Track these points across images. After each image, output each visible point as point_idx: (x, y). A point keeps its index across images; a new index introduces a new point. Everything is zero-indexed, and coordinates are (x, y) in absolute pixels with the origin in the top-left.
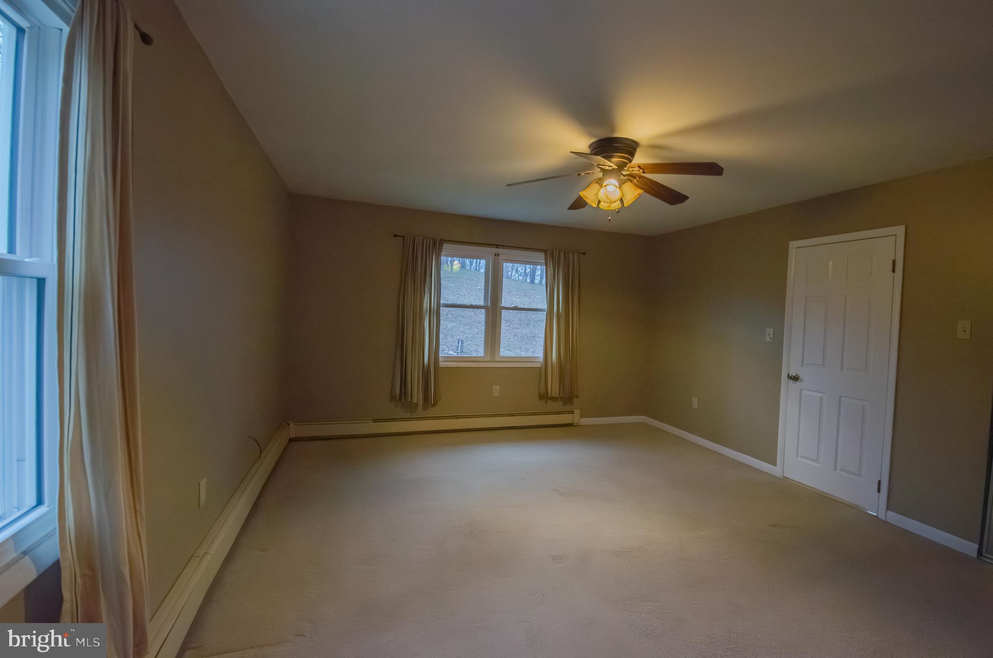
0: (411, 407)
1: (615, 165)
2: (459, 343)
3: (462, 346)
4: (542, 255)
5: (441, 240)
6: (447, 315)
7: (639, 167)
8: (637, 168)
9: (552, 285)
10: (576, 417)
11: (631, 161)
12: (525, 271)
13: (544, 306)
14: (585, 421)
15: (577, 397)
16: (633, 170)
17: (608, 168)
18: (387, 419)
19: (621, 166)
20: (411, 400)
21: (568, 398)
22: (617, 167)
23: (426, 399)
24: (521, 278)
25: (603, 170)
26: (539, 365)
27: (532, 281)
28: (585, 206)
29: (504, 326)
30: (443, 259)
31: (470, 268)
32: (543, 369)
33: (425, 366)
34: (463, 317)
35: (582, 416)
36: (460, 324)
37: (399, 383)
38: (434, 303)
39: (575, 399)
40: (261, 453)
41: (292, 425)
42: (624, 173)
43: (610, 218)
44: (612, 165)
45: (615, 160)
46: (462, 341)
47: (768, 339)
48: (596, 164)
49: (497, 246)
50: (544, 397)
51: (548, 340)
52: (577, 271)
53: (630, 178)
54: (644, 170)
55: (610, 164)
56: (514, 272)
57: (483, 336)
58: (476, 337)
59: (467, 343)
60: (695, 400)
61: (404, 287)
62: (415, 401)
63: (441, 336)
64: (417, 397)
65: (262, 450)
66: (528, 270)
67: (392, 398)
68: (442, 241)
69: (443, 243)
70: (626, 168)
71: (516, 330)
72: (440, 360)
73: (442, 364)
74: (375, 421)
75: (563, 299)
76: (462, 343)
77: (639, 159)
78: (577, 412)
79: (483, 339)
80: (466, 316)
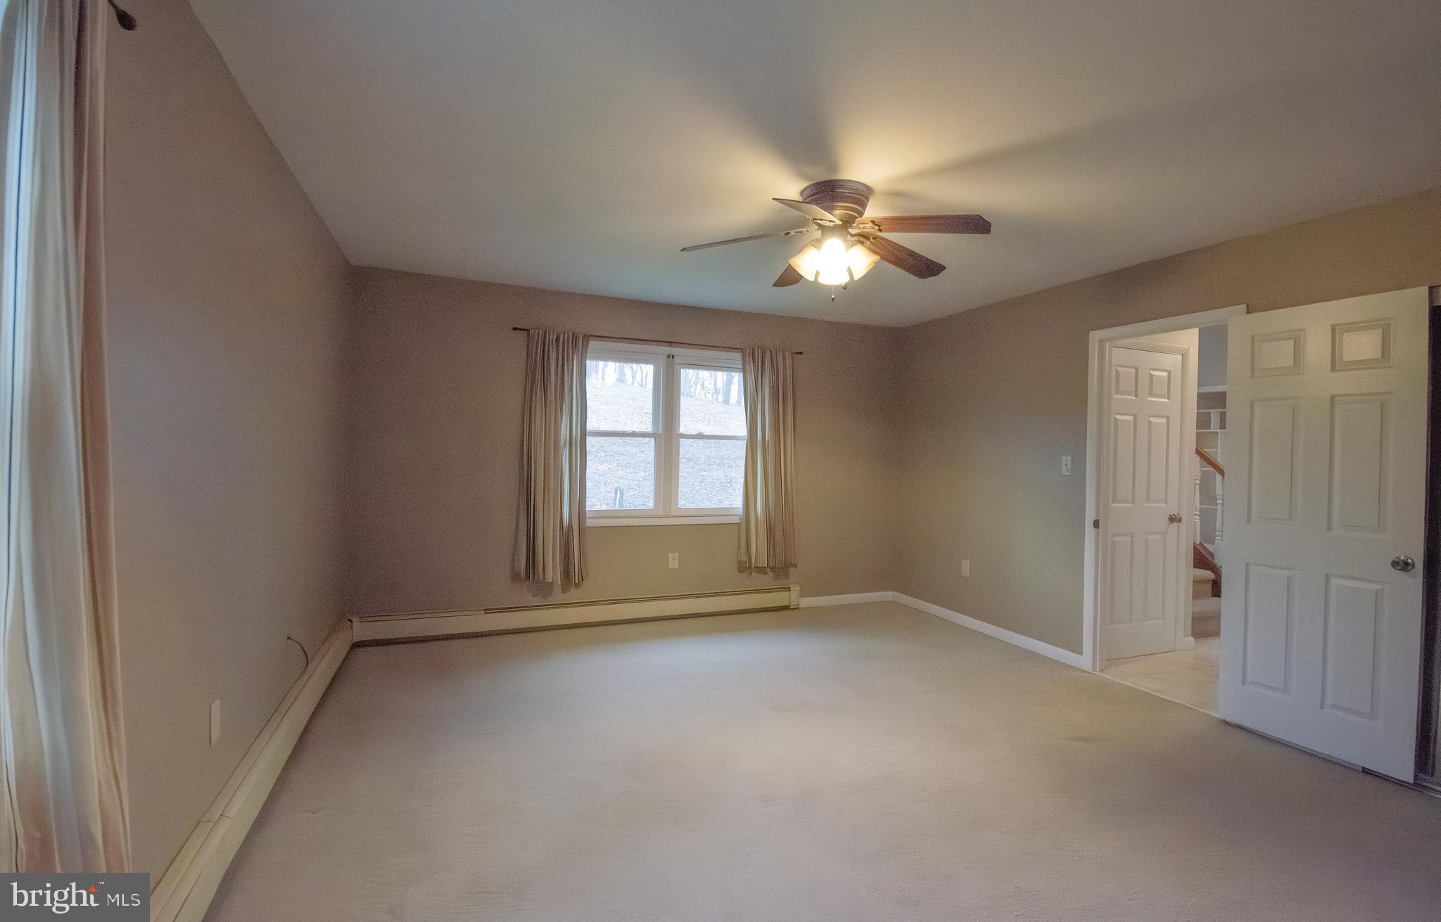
0: (544, 589)
1: (840, 220)
2: (616, 494)
3: (621, 497)
4: (738, 356)
5: (585, 335)
6: (598, 452)
7: (873, 222)
8: (871, 224)
9: (755, 403)
10: (793, 596)
11: (861, 214)
12: (715, 385)
13: (743, 431)
14: (806, 602)
15: (795, 566)
16: (864, 228)
17: (828, 224)
18: (508, 608)
19: (847, 223)
20: (544, 578)
21: (781, 568)
22: (841, 223)
23: (567, 574)
24: (709, 396)
25: (821, 227)
26: (737, 520)
27: (726, 401)
28: (798, 282)
29: (683, 467)
30: (590, 364)
31: (633, 383)
32: (743, 526)
33: (565, 525)
34: (622, 454)
35: (804, 594)
36: (617, 466)
37: (525, 555)
38: (576, 432)
39: (791, 570)
40: (307, 665)
41: (355, 620)
42: (852, 231)
43: (833, 296)
44: (832, 218)
45: (838, 212)
46: (621, 491)
47: (1064, 472)
48: (811, 219)
49: (671, 343)
50: (745, 567)
51: (750, 485)
52: (789, 379)
53: (861, 239)
54: (880, 226)
55: (831, 218)
56: (699, 387)
57: (652, 482)
58: (643, 485)
59: (629, 494)
60: (966, 565)
61: (530, 408)
62: (549, 579)
63: (589, 484)
64: (552, 571)
65: (309, 661)
66: (720, 385)
67: (515, 577)
68: (587, 338)
69: (588, 340)
70: (855, 225)
71: (704, 473)
72: (587, 516)
73: (589, 523)
74: (488, 611)
75: (770, 420)
76: (622, 494)
77: (873, 211)
78: (796, 589)
79: (652, 488)
80: (626, 453)
